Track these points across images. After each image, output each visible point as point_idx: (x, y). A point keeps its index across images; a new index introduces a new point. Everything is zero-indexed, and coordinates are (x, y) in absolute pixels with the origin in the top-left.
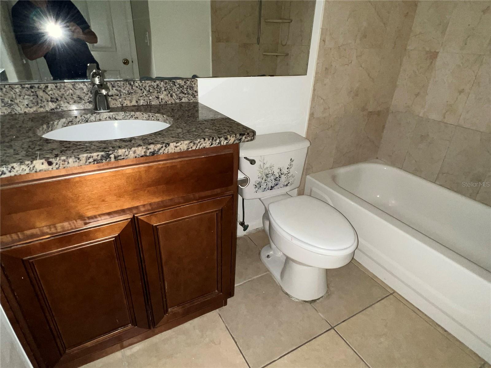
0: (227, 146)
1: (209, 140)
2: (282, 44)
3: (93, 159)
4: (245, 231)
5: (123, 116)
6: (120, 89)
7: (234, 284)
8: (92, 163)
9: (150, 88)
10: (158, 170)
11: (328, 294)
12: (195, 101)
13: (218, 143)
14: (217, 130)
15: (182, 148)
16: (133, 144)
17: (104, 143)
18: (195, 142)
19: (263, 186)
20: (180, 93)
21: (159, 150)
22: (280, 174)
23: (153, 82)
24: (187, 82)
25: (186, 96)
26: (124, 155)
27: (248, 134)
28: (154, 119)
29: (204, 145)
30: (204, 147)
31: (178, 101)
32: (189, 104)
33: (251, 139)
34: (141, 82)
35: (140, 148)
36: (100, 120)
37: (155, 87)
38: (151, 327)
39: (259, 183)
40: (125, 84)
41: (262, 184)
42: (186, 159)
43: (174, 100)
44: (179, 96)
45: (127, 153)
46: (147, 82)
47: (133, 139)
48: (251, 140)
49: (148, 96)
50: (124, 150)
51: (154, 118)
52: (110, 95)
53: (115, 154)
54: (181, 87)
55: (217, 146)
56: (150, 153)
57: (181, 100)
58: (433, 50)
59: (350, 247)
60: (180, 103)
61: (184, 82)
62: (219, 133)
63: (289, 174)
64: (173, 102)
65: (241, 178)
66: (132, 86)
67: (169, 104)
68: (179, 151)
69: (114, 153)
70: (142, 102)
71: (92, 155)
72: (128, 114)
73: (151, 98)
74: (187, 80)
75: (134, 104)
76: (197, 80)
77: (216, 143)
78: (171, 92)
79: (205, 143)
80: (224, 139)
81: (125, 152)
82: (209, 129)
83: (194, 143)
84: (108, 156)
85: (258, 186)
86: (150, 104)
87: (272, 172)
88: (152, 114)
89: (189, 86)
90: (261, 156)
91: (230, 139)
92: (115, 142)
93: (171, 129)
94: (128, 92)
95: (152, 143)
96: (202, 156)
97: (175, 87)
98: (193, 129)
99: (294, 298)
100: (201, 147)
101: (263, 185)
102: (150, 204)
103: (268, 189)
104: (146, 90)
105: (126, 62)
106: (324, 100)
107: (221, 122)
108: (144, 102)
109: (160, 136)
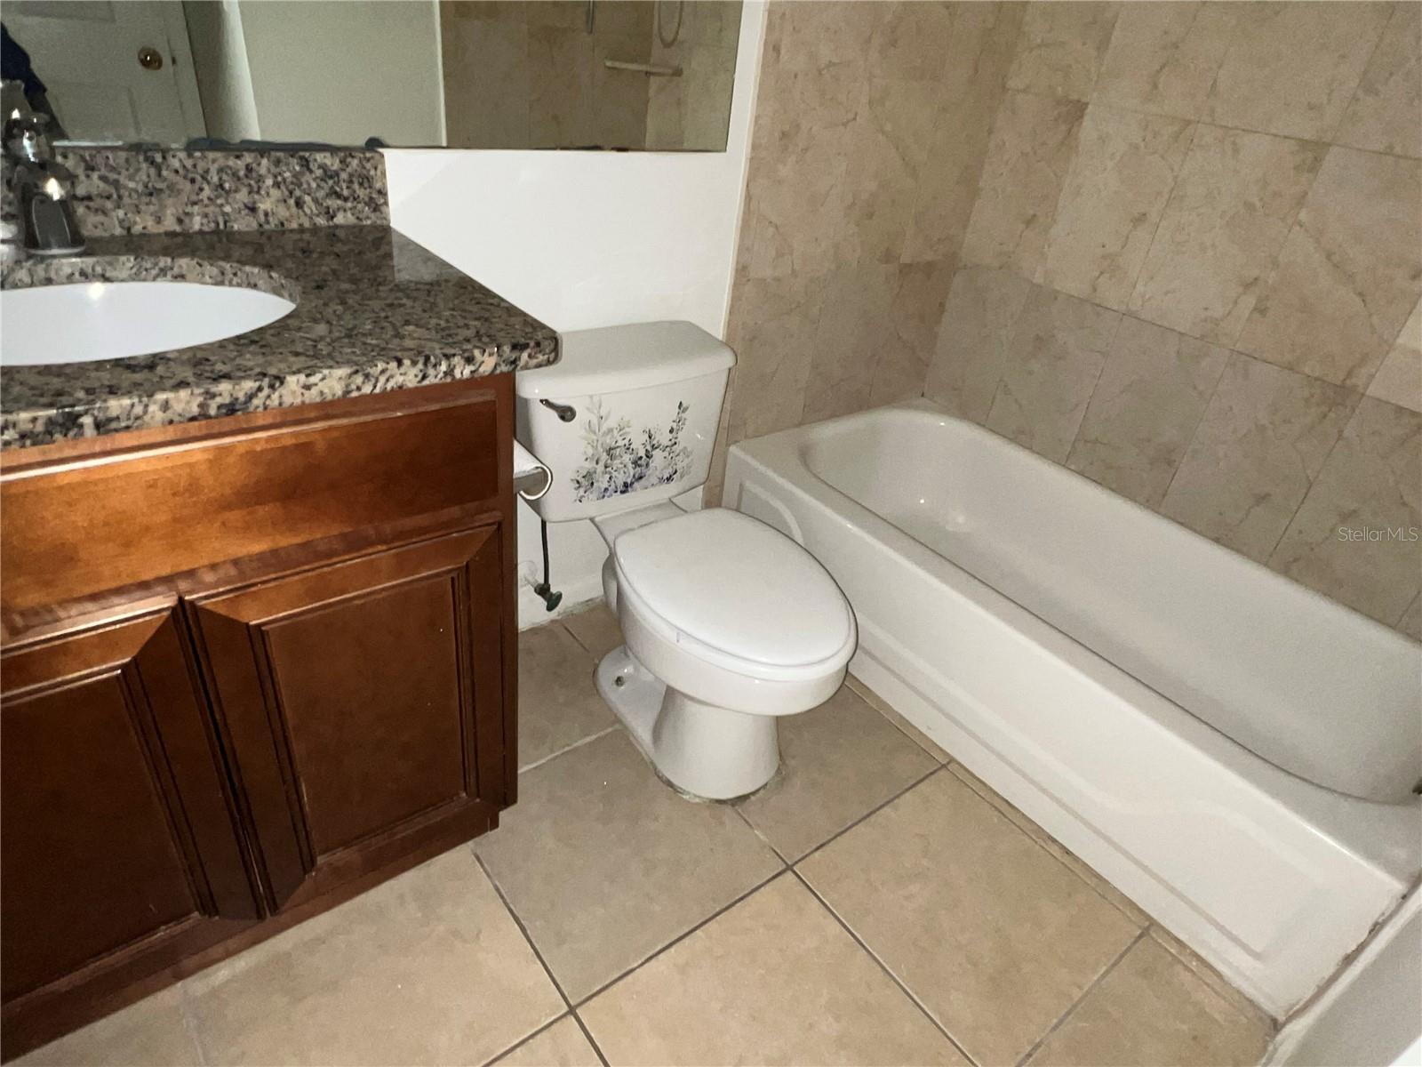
0: (474, 382)
1: (414, 363)
2: (662, 40)
3: (17, 430)
4: (553, 611)
5: (131, 268)
6: (115, 176)
7: (516, 770)
8: (15, 446)
9: (225, 177)
10: (252, 456)
11: (782, 776)
12: (379, 222)
13: (445, 372)
14: (443, 330)
15: (326, 391)
16: (161, 377)
17: (59, 376)
18: (369, 370)
19: (602, 482)
20: (328, 195)
21: (250, 397)
22: (649, 448)
23: (232, 158)
24: (349, 160)
25: (349, 205)
26: (129, 415)
27: (538, 344)
28: (239, 281)
29: (399, 380)
30: (400, 387)
31: (321, 221)
32: (357, 230)
33: (549, 361)
34: (190, 156)
35: (184, 394)
36: (49, 281)
37: (242, 173)
38: (265, 914)
39: (589, 476)
40: (132, 160)
41: (596, 477)
42: (344, 421)
43: (309, 216)
44: (325, 204)
45: (138, 410)
46: (211, 155)
47: (161, 359)
48: (549, 363)
49: (219, 201)
50: (126, 402)
51: (241, 278)
52: (80, 196)
53: (96, 412)
54: (331, 177)
55: (441, 382)
56: (219, 407)
57: (332, 218)
58: (1074, 97)
59: (832, 656)
60: (329, 227)
61: (338, 161)
62: (452, 342)
63: (675, 446)
64: (307, 224)
65: (524, 472)
66: (159, 169)
67: (292, 231)
68: (318, 400)
69: (90, 412)
70: (197, 223)
71: (11, 418)
72: (149, 265)
73: (227, 209)
74: (347, 153)
75: (171, 229)
76: (382, 156)
77: (438, 374)
78: (297, 193)
79: (401, 374)
80: (462, 362)
81: (133, 405)
82: (417, 325)
83: (367, 376)
84: (70, 423)
85: (586, 482)
86: (228, 229)
87: (626, 442)
88: (231, 266)
89: (356, 175)
90: (591, 397)
91: (483, 362)
92: (97, 370)
93: (293, 323)
94: (146, 187)
95: (226, 376)
96: (396, 410)
97: (307, 177)
98: (364, 324)
99: (689, 793)
100: (389, 387)
101: (600, 479)
102: (236, 562)
103: (616, 492)
104: (208, 183)
105: (150, 60)
106: (776, 227)
107: (456, 302)
108: (205, 221)
109: (252, 348)
